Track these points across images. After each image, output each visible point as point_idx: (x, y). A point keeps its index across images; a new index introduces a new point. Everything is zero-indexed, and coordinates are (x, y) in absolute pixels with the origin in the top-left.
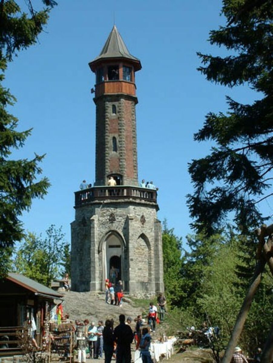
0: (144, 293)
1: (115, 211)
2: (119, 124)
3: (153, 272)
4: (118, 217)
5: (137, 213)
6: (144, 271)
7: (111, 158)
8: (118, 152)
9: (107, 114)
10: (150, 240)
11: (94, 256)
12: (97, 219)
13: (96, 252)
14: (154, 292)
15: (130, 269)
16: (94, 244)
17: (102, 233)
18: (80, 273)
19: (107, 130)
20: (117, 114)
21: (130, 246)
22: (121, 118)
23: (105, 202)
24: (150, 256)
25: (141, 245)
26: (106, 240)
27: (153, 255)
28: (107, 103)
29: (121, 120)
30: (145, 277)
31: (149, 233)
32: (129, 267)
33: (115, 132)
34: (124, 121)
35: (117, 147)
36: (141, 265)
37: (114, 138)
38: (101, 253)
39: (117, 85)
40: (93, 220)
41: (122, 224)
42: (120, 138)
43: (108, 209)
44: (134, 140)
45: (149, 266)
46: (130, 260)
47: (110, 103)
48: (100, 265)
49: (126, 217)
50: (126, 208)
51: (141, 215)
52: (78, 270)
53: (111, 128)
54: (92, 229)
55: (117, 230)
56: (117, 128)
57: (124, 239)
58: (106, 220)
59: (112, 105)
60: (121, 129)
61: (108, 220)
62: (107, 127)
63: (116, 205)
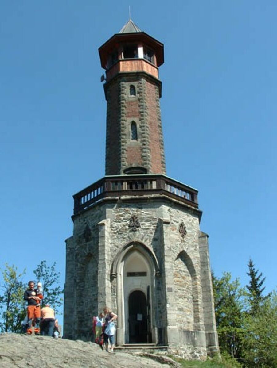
0: (191, 351)
1: (139, 213)
2: (139, 106)
3: (201, 316)
4: (142, 223)
5: (173, 219)
6: (188, 313)
7: (129, 148)
8: (139, 140)
9: (122, 95)
10: (194, 263)
11: (104, 283)
12: (109, 226)
13: (107, 277)
14: (206, 349)
15: (168, 305)
16: (104, 263)
17: (117, 247)
18: (79, 318)
19: (123, 113)
20: (137, 95)
21: (167, 266)
22: (142, 99)
23: (122, 198)
24: (195, 289)
25: (180, 270)
26: (124, 259)
27: (199, 287)
28: (124, 83)
29: (142, 102)
30: (189, 323)
31: (193, 252)
32: (166, 302)
33: (134, 116)
34: (147, 104)
35: (138, 133)
36: (182, 303)
37: (133, 124)
38: (115, 279)
39: (136, 64)
40: (103, 225)
41: (151, 233)
42: (142, 123)
43: (127, 209)
44: (161, 131)
45: (194, 305)
46: (167, 290)
47: (127, 83)
48: (113, 301)
49: (157, 221)
50: (156, 208)
51: (180, 222)
52: (75, 313)
53: (129, 111)
54: (100, 240)
55: (143, 242)
56: (137, 111)
57: (155, 257)
58: (124, 226)
59: (130, 85)
60: (142, 112)
61: (127, 227)
62: (123, 110)
63: (140, 203)
